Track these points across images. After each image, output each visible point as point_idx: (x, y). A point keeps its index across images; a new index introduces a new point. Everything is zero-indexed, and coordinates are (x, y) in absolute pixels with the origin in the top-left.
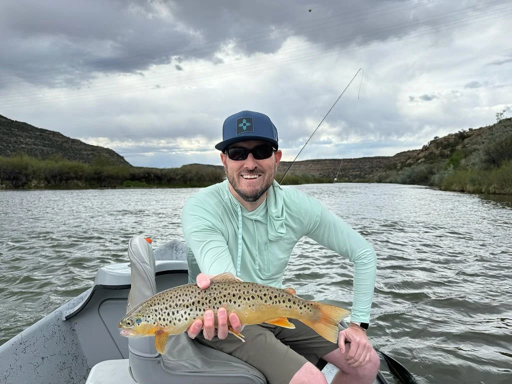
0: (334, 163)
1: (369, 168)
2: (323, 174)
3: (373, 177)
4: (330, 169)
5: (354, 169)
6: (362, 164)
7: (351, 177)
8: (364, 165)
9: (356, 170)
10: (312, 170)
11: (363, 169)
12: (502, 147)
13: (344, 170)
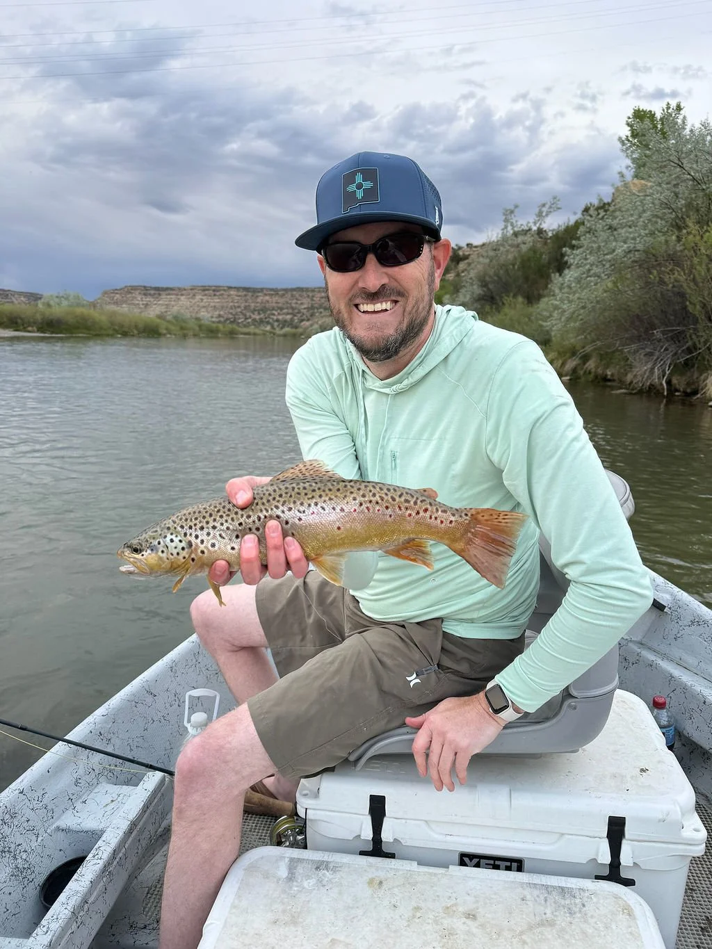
0: (245, 295)
1: (307, 308)
2: (226, 316)
3: (311, 325)
4: (239, 307)
5: (281, 309)
6: (295, 301)
7: (276, 324)
8: (299, 302)
9: (285, 311)
10: (204, 307)
11: (296, 311)
12: (507, 271)
13: (262, 310)
